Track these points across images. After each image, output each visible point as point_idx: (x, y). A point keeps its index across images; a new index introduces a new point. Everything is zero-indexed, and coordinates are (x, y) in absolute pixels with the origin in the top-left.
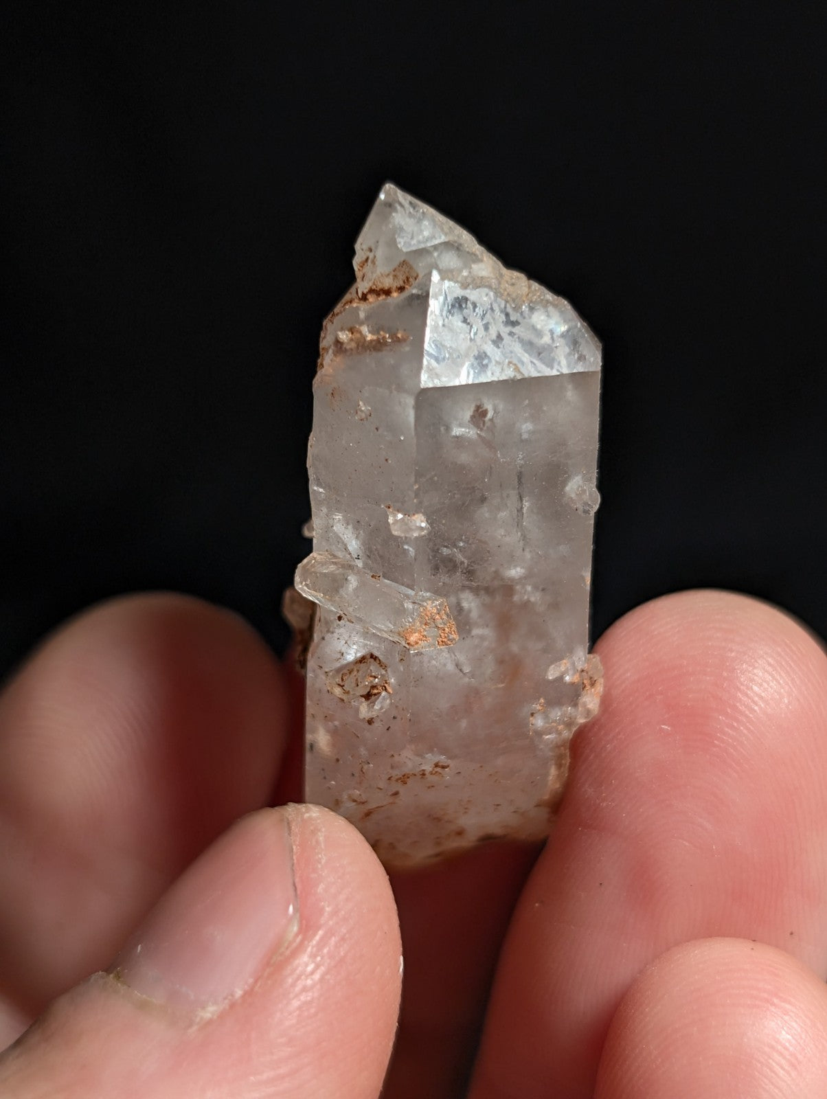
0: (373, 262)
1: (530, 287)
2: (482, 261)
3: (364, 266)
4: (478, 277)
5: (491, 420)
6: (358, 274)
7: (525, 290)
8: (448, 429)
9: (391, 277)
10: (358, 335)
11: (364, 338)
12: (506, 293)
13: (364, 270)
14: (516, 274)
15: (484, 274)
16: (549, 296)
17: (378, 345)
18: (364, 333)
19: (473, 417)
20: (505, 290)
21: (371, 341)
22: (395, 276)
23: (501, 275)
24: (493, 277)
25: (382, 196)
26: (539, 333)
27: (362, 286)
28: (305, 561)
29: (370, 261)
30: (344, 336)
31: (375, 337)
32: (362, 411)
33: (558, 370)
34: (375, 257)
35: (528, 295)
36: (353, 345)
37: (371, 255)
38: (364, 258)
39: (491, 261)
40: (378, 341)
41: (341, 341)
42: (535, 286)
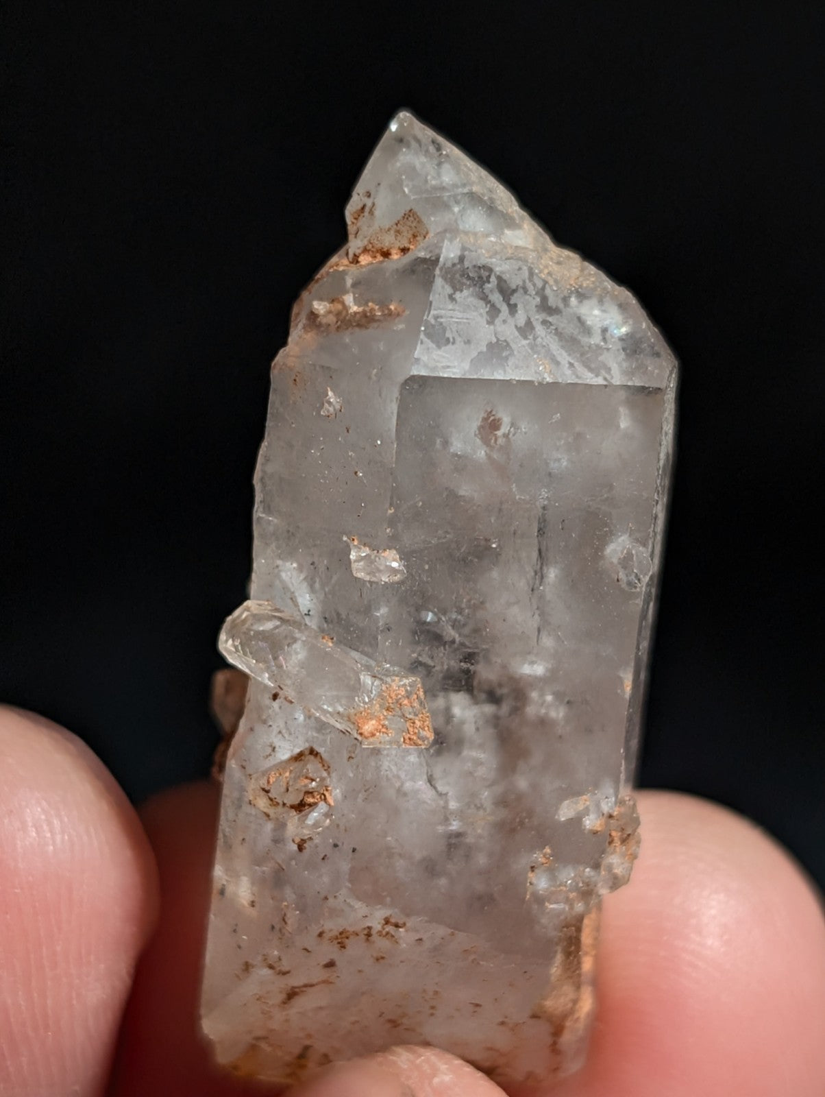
0: (371, 213)
1: (582, 270)
2: (519, 227)
3: (360, 218)
4: (511, 247)
5: (506, 436)
6: (351, 229)
7: (576, 272)
8: (446, 443)
9: (392, 232)
10: (339, 307)
11: (345, 307)
12: (546, 271)
13: (359, 224)
14: (566, 253)
15: (521, 243)
16: (609, 284)
17: (365, 320)
18: (347, 303)
19: (481, 428)
20: (546, 267)
21: (356, 313)
22: (398, 232)
23: (546, 250)
24: (531, 247)
25: (394, 127)
26: (587, 331)
27: (354, 245)
28: (237, 613)
29: (367, 210)
30: (320, 307)
31: (361, 309)
32: (330, 403)
33: (605, 379)
34: (374, 204)
35: (578, 278)
36: (331, 319)
37: (369, 203)
38: (359, 207)
39: (533, 232)
40: (364, 314)
41: (316, 312)
42: (591, 269)
